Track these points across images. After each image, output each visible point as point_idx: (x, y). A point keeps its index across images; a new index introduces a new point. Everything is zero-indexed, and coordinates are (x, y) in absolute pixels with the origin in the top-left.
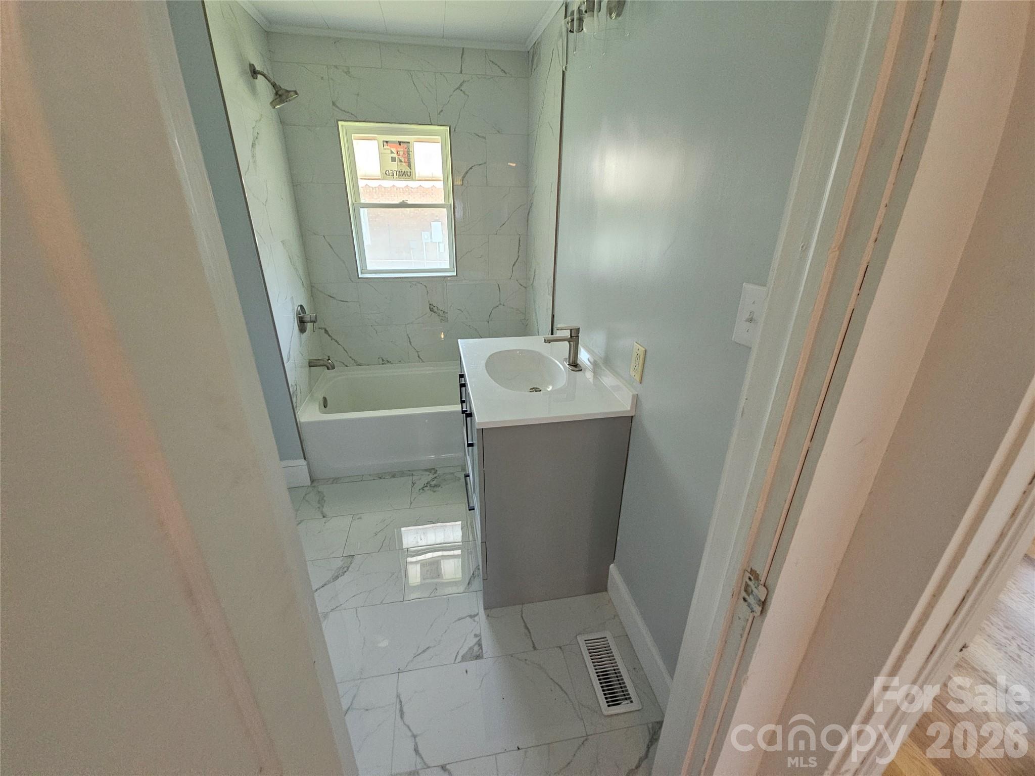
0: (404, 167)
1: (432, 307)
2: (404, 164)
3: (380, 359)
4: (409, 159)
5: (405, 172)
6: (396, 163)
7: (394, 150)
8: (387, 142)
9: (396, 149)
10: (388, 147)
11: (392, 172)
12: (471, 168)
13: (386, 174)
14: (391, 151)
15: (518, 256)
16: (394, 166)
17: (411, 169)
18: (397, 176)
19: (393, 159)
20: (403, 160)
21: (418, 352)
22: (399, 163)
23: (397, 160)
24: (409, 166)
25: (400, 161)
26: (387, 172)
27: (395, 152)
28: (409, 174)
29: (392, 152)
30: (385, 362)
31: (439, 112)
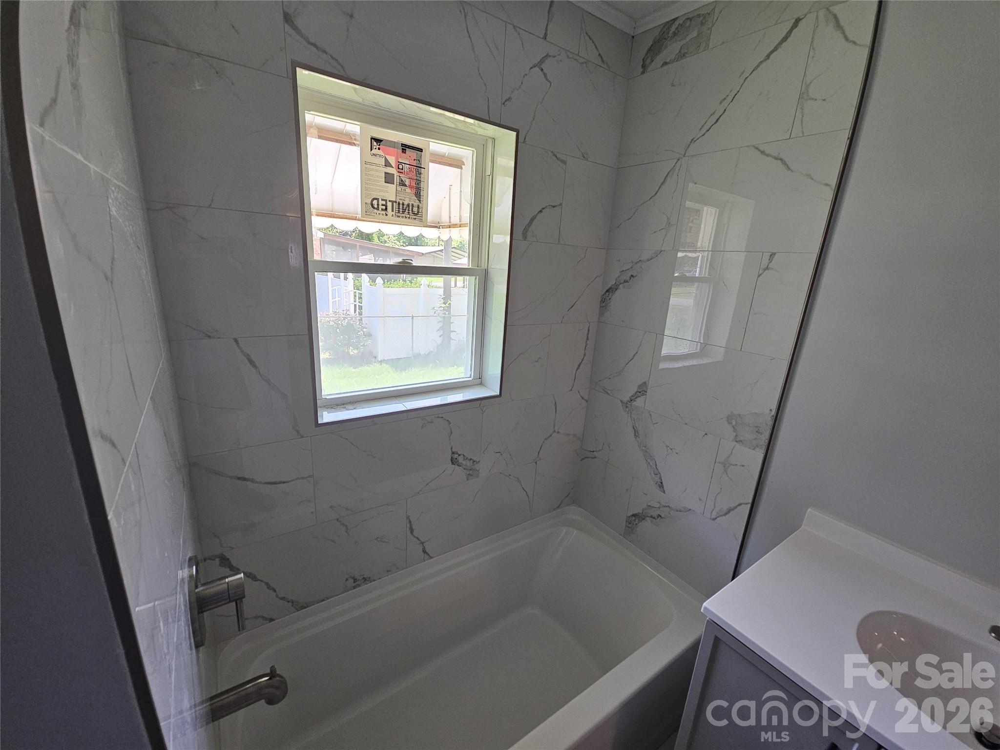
0: (408, 197)
1: (456, 456)
2: (408, 190)
3: (351, 581)
4: (419, 182)
5: (408, 205)
6: (394, 186)
7: (392, 160)
8: (379, 141)
9: (397, 159)
10: (380, 152)
11: (384, 203)
12: (541, 211)
13: (372, 205)
14: (386, 160)
15: (585, 355)
16: (390, 192)
17: (420, 201)
18: (394, 213)
19: (389, 178)
20: (407, 183)
21: (422, 543)
22: (399, 188)
23: (396, 180)
24: (418, 195)
25: (402, 184)
26: (375, 202)
27: (394, 166)
28: (415, 209)
29: (387, 164)
30: (358, 581)
31: (504, 101)
